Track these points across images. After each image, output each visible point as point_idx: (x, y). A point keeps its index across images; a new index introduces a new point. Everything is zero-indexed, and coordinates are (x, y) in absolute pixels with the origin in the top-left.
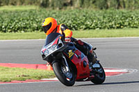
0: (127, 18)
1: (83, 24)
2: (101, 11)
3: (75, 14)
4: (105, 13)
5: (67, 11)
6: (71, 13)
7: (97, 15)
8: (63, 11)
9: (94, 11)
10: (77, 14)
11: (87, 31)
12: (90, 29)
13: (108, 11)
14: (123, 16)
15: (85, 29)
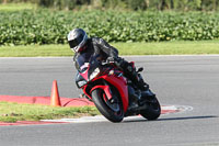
0: (176, 24)
2: (135, 14)
3: (94, 18)
4: (142, 16)
6: (87, 16)
7: (128, 19)
8: (75, 12)
10: (97, 17)
12: (117, 41)
13: (146, 12)
14: (170, 22)
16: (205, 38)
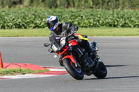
0: (76, 17)
1: (32, 22)
2: (50, 10)
3: (24, 13)
4: (55, 12)
5: (16, 9)
6: (20, 12)
7: (46, 14)
8: (12, 9)
9: (43, 9)
10: (26, 12)
11: (37, 30)
12: (39, 27)
13: (57, 10)
14: (72, 16)
15: (34, 27)
16: (95, 26)
